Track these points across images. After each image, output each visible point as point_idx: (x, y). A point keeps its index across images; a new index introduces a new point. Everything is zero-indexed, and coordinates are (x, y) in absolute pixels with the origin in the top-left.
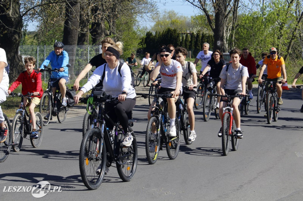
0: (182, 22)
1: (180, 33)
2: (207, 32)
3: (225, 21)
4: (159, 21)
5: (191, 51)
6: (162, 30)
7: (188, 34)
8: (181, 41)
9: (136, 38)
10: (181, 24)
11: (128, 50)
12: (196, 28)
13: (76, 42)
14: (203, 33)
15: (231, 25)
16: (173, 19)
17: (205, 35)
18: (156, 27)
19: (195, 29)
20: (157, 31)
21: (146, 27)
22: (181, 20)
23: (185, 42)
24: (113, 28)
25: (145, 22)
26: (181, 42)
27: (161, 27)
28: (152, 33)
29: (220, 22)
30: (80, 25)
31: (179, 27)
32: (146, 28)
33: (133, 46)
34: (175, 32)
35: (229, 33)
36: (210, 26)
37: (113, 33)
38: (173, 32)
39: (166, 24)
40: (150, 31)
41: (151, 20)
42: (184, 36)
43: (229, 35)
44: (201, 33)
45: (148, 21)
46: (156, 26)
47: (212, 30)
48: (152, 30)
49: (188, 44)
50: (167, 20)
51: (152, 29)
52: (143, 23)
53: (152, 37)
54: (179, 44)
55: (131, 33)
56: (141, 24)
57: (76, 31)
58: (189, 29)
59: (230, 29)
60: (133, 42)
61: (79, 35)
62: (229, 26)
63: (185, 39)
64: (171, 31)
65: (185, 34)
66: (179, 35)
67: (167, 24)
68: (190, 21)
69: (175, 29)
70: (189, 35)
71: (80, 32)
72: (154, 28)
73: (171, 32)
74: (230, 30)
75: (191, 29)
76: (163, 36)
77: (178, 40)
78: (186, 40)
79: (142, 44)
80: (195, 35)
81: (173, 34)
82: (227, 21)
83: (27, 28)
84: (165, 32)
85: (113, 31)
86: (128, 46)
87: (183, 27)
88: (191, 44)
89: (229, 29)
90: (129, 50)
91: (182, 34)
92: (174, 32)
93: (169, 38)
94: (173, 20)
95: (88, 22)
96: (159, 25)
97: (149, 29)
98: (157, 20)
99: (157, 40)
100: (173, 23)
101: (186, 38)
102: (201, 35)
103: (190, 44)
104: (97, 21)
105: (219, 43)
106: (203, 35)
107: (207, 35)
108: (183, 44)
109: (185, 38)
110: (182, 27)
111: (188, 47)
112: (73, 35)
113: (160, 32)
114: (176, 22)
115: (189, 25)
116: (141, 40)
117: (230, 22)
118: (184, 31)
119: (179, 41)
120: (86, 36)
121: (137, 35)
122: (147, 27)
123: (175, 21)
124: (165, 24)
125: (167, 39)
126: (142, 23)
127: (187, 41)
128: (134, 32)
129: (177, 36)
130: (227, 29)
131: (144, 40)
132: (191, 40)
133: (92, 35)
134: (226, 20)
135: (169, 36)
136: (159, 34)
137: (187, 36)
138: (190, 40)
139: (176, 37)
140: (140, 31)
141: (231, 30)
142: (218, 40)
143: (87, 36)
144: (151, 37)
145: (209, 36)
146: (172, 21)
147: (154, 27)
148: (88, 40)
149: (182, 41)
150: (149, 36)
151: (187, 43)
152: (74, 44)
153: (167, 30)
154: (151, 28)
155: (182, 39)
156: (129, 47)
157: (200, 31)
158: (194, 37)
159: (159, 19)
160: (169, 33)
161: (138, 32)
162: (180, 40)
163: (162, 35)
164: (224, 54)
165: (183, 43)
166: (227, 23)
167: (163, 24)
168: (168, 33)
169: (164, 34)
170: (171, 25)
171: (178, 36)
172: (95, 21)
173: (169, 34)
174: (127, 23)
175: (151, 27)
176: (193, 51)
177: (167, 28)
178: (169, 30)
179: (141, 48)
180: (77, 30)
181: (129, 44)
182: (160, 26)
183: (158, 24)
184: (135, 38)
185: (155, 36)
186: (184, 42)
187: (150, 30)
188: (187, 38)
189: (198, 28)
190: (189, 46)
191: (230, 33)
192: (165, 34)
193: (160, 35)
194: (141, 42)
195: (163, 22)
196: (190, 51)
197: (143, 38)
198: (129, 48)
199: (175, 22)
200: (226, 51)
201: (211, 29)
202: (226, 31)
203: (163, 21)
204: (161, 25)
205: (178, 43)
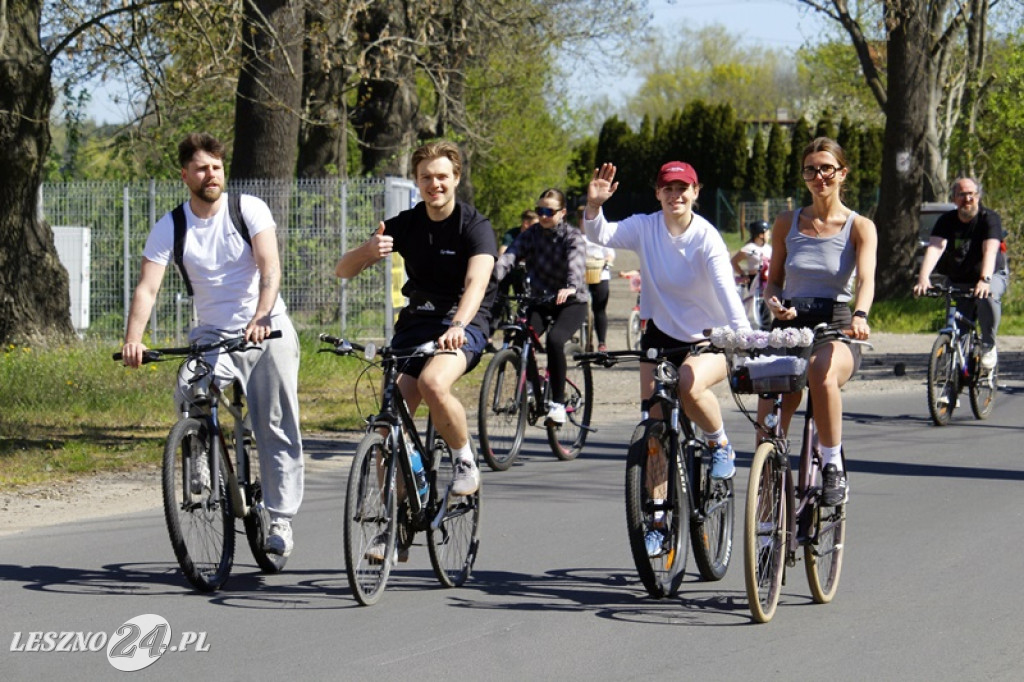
0: (757, 72)
1: (745, 123)
2: (862, 118)
3: (932, 67)
4: (658, 71)
5: (794, 197)
6: (671, 107)
7: (782, 123)
8: (751, 154)
9: (555, 144)
10: (755, 83)
11: (519, 197)
12: (817, 98)
13: (292, 167)
14: (844, 118)
15: (961, 85)
16: (721, 63)
17: (853, 127)
18: (648, 95)
19: (812, 102)
20: (646, 117)
21: (606, 97)
22: (754, 65)
23: (768, 160)
24: (450, 105)
25: (592, 76)
26: (750, 161)
27: (670, 98)
28: (624, 124)
29: (912, 71)
30: (305, 93)
31: (750, 98)
32: (603, 103)
33: (543, 179)
34: (724, 119)
35: (952, 116)
36: (869, 90)
37: (455, 126)
38: (714, 119)
39: (690, 83)
40: (616, 117)
41: (619, 66)
42: (765, 134)
43: (950, 124)
44: (837, 119)
45: (603, 70)
46: (645, 91)
47: (878, 106)
48: (630, 112)
49: (781, 167)
50: (696, 69)
51: (631, 108)
52: (583, 79)
53: (628, 142)
54: (744, 170)
55: (530, 124)
56: (577, 84)
57: (287, 119)
58: (791, 105)
59: (955, 101)
60: (542, 164)
61: (301, 137)
62: (951, 87)
63: (769, 148)
64: (708, 115)
65: (765, 123)
66: (743, 130)
67: (697, 88)
68: (795, 71)
69: (724, 105)
70: (784, 128)
71: (308, 124)
72: (638, 103)
73: (707, 120)
74: (954, 107)
75: (797, 103)
76: (675, 137)
77: (738, 152)
78: (773, 152)
79: (581, 173)
80: (812, 128)
81: (718, 125)
82: (944, 68)
83: (83, 111)
84: (683, 117)
85: (451, 115)
86: (522, 180)
87: (763, 98)
88: (791, 169)
89: (950, 101)
90: (524, 196)
91: (756, 124)
92: (719, 117)
93: (699, 143)
94: (718, 65)
95: (343, 80)
96: (661, 88)
97: (618, 107)
98: (650, 68)
99: (647, 153)
100: (719, 80)
101: (771, 142)
102: (836, 128)
103: (789, 167)
104: (378, 74)
105: (904, 161)
106: (843, 126)
107: (863, 129)
108: (761, 170)
109: (766, 146)
110: (758, 97)
111: (782, 180)
112: (275, 137)
113: (660, 119)
114: (735, 72)
115: (787, 88)
116: (576, 156)
117: (957, 70)
118: (768, 114)
119: (742, 155)
120: (333, 140)
121: (558, 132)
122: (610, 98)
123: (729, 71)
124: (684, 85)
125: (689, 146)
126: (579, 79)
127: (777, 157)
128: (544, 120)
129: (731, 135)
130: (944, 102)
131: (594, 155)
132: (795, 151)
133: (360, 137)
134: (941, 63)
135: (700, 136)
136: (657, 126)
137: (774, 134)
138: (788, 149)
139: (730, 139)
140: (569, 113)
141: (959, 103)
142: (901, 149)
143: (340, 141)
144: (622, 139)
145: (869, 134)
146: (714, 71)
147: (640, 100)
148: (344, 159)
149: (756, 155)
150: (616, 138)
151: (776, 166)
152: (281, 174)
153: (691, 108)
154: (624, 104)
155: (755, 148)
156: (524, 184)
157: (831, 111)
158: (804, 136)
159: (662, 63)
160: (701, 121)
161: (565, 118)
162: (748, 151)
163: (667, 131)
164: (927, 206)
165: (757, 165)
166: (943, 74)
167: (677, 84)
168: (694, 124)
169: (677, 127)
170: (709, 87)
171: (738, 136)
172: (373, 74)
173: (701, 126)
174: (510, 81)
175: (627, 98)
176: (802, 196)
177: (692, 99)
178: (698, 112)
179: (577, 189)
180: (291, 117)
181: (524, 173)
182: (663, 95)
183: (657, 83)
184: (549, 146)
185: (643, 136)
186: (761, 161)
187: (623, 109)
188: (777, 143)
189: (822, 98)
190: (786, 176)
191: (956, 118)
192: (680, 127)
193: (659, 133)
194: (576, 163)
195: (677, 77)
196: (789, 199)
197: (588, 144)
198: (524, 190)
199: (728, 77)
200: (941, 196)
201: (875, 102)
202: (938, 109)
203: (676, 70)
204: (671, 88)
205: (737, 163)
